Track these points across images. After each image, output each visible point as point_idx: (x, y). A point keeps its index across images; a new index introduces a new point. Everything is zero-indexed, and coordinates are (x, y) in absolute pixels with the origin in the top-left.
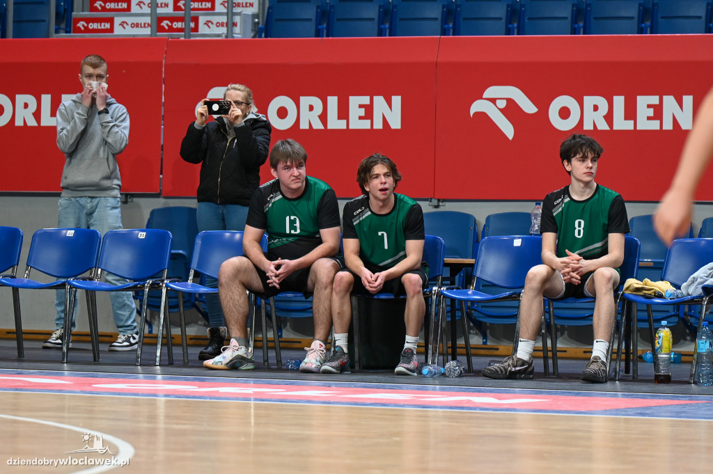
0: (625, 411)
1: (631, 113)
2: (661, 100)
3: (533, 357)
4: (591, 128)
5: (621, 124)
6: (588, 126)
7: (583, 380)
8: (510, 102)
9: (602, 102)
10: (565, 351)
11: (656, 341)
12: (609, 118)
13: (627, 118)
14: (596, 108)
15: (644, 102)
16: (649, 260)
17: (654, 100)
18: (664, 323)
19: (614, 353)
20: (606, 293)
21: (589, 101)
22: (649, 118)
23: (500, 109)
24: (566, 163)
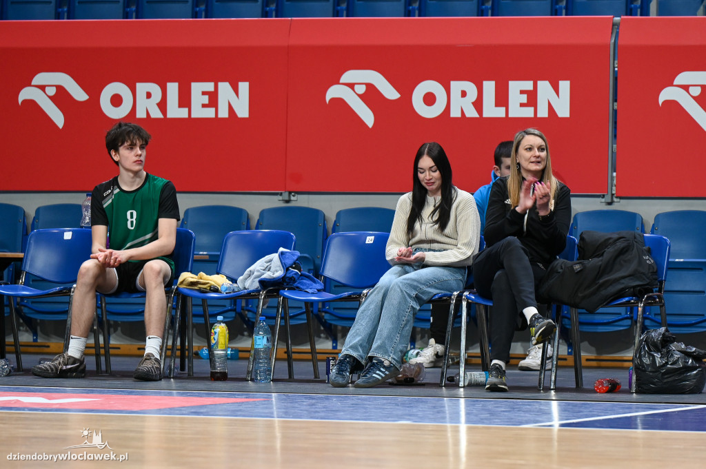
0: (180, 410)
1: (185, 101)
2: (216, 87)
3: (85, 354)
4: (144, 116)
5: (175, 111)
6: (141, 114)
7: (135, 378)
8: (60, 89)
9: (155, 89)
10: (119, 348)
11: (212, 337)
12: (162, 105)
13: (181, 105)
14: (149, 95)
15: (198, 89)
16: (205, 253)
17: (209, 86)
18: (220, 318)
19: (169, 349)
20: (156, 287)
21: (142, 88)
22: (204, 106)
23: (50, 97)
24: (113, 153)
